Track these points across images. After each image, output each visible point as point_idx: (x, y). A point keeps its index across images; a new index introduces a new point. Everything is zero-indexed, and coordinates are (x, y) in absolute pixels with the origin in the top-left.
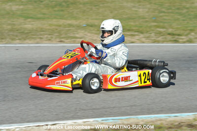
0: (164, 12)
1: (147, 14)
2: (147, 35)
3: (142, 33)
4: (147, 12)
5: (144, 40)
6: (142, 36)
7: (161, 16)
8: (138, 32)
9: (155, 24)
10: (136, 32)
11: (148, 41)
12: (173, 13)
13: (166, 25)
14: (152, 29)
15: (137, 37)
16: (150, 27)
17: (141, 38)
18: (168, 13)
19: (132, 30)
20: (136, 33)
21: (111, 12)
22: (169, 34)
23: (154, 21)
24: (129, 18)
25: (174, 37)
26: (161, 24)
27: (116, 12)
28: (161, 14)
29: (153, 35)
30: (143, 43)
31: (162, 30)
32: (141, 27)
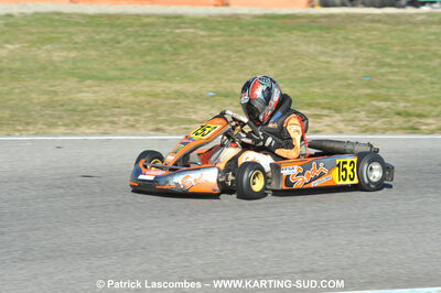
0: (390, 65)
1: (351, 70)
2: (350, 115)
3: (338, 110)
4: (352, 65)
5: (341, 126)
6: (338, 117)
7: (382, 75)
8: (330, 108)
9: (369, 91)
10: (324, 108)
11: (350, 128)
12: (410, 67)
13: (392, 93)
14: (362, 102)
15: (327, 121)
16: (356, 98)
17: (335, 122)
18: (399, 66)
19: (317, 105)
20: (326, 112)
21: (272, 66)
22: (399, 114)
23: (368, 85)
24: (311, 79)
25: (409, 121)
26: (383, 91)
27: (283, 64)
28: (383, 70)
29: (362, 115)
30: (340, 132)
31: (383, 104)
32: (337, 97)
